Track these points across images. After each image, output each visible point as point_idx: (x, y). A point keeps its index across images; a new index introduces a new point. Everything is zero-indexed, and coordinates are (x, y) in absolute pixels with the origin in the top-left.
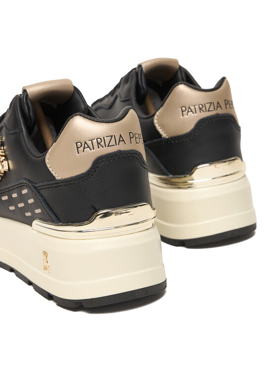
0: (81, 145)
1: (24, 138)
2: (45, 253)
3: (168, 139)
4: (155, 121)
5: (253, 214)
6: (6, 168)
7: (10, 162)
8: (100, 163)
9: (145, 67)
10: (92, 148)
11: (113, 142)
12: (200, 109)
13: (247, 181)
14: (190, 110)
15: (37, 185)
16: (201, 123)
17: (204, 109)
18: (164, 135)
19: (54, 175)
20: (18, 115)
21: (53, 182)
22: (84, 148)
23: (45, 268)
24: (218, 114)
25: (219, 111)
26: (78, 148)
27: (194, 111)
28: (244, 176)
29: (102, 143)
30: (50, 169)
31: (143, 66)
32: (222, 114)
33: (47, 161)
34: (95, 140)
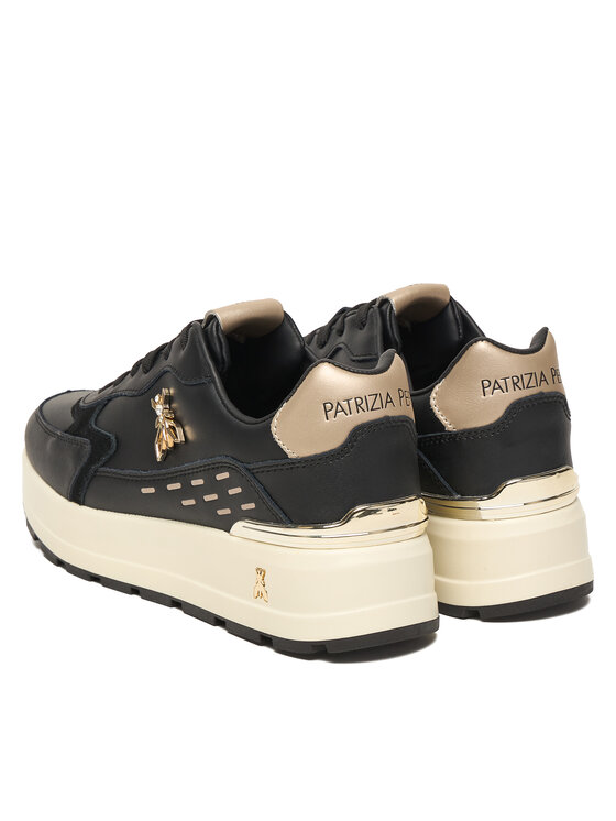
0: (331, 407)
1: (218, 392)
2: (261, 571)
3: (456, 434)
4: (433, 402)
5: (588, 565)
6: (181, 438)
7: (187, 429)
8: (360, 434)
9: (397, 303)
10: (348, 412)
11: (378, 404)
12: (514, 384)
13: (580, 510)
14: (497, 386)
15: (252, 466)
16: (516, 408)
17: (520, 384)
18: (449, 427)
19: (286, 451)
20: (204, 356)
21: (283, 462)
22: (337, 412)
23: (260, 595)
24: (541, 393)
25: (544, 388)
26: (326, 411)
27: (503, 387)
28: (576, 499)
29: (364, 405)
30: (280, 443)
31: (393, 301)
32: (549, 393)
33: (273, 430)
34: (353, 400)
